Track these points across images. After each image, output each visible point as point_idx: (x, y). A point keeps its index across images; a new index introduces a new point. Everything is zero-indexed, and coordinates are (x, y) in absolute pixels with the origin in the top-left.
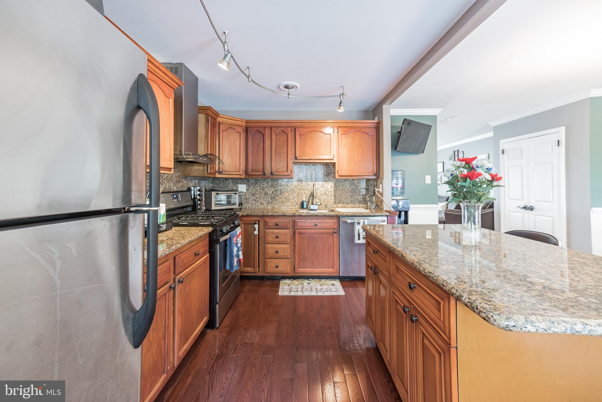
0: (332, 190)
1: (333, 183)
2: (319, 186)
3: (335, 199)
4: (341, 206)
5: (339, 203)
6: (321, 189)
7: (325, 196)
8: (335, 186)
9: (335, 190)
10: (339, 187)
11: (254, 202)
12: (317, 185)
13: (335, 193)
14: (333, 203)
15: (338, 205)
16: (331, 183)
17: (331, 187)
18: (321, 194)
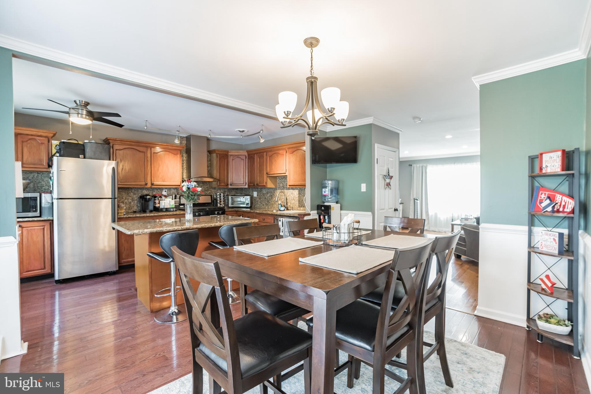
0: (297, 196)
1: (298, 191)
2: (290, 193)
3: (299, 204)
4: (302, 209)
5: (301, 207)
6: (291, 195)
7: (294, 201)
8: (299, 194)
9: (299, 197)
10: (301, 194)
11: (260, 204)
12: (289, 193)
13: (299, 198)
14: (298, 207)
15: (300, 208)
16: (297, 191)
17: (297, 194)
18: (291, 199)
